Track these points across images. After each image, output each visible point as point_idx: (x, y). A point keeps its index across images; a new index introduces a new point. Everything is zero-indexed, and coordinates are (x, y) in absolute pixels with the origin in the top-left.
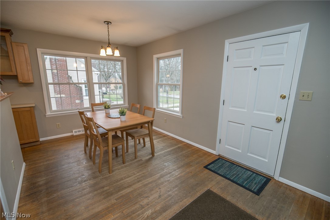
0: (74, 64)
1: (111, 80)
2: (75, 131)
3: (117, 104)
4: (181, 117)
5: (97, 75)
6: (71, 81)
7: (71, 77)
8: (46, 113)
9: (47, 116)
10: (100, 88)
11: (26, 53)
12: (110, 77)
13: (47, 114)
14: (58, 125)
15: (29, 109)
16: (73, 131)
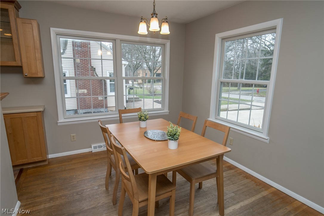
0: (98, 50)
1: (138, 72)
2: (95, 145)
3: (153, 109)
4: (268, 141)
5: (125, 66)
6: (95, 73)
7: (95, 68)
8: (58, 120)
9: (59, 124)
10: (127, 82)
11: (35, 34)
12: (137, 69)
13: (60, 121)
14: (73, 136)
15: (35, 114)
16: (93, 146)
